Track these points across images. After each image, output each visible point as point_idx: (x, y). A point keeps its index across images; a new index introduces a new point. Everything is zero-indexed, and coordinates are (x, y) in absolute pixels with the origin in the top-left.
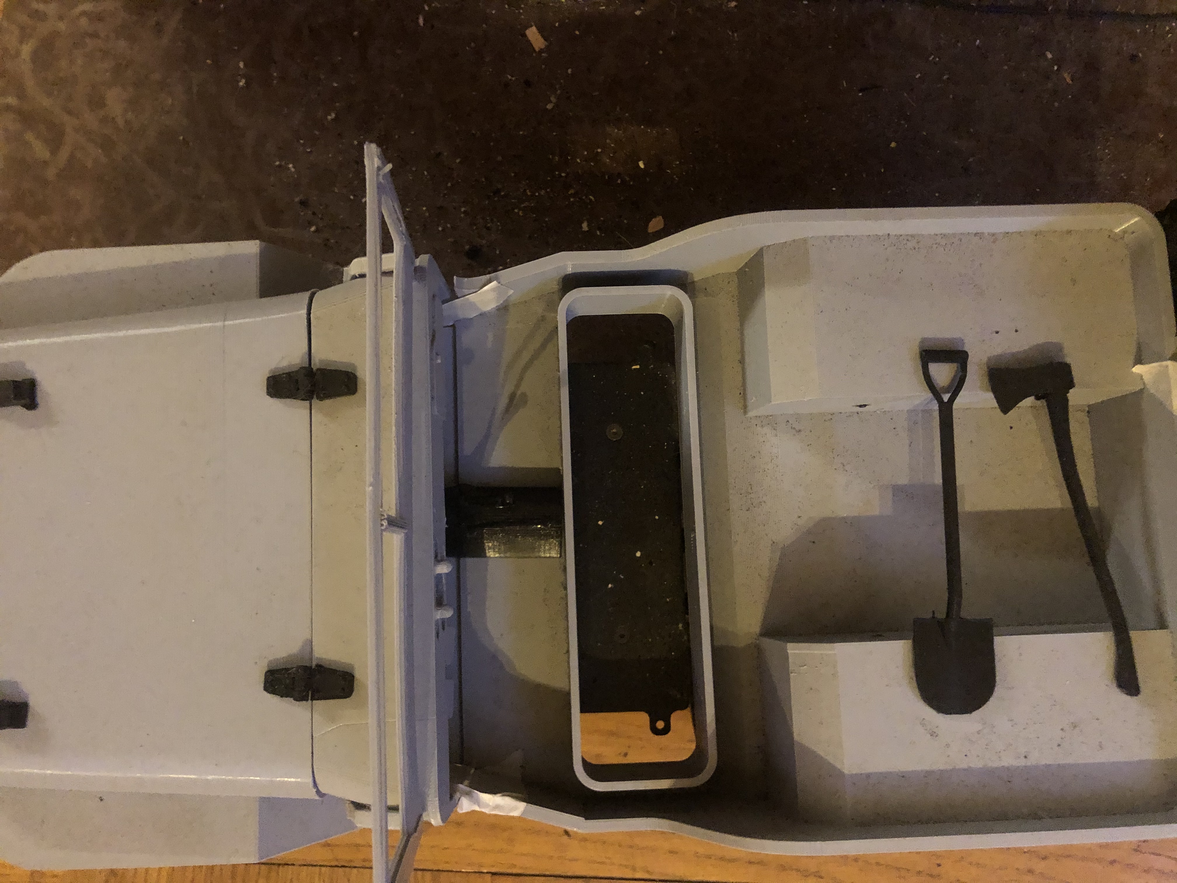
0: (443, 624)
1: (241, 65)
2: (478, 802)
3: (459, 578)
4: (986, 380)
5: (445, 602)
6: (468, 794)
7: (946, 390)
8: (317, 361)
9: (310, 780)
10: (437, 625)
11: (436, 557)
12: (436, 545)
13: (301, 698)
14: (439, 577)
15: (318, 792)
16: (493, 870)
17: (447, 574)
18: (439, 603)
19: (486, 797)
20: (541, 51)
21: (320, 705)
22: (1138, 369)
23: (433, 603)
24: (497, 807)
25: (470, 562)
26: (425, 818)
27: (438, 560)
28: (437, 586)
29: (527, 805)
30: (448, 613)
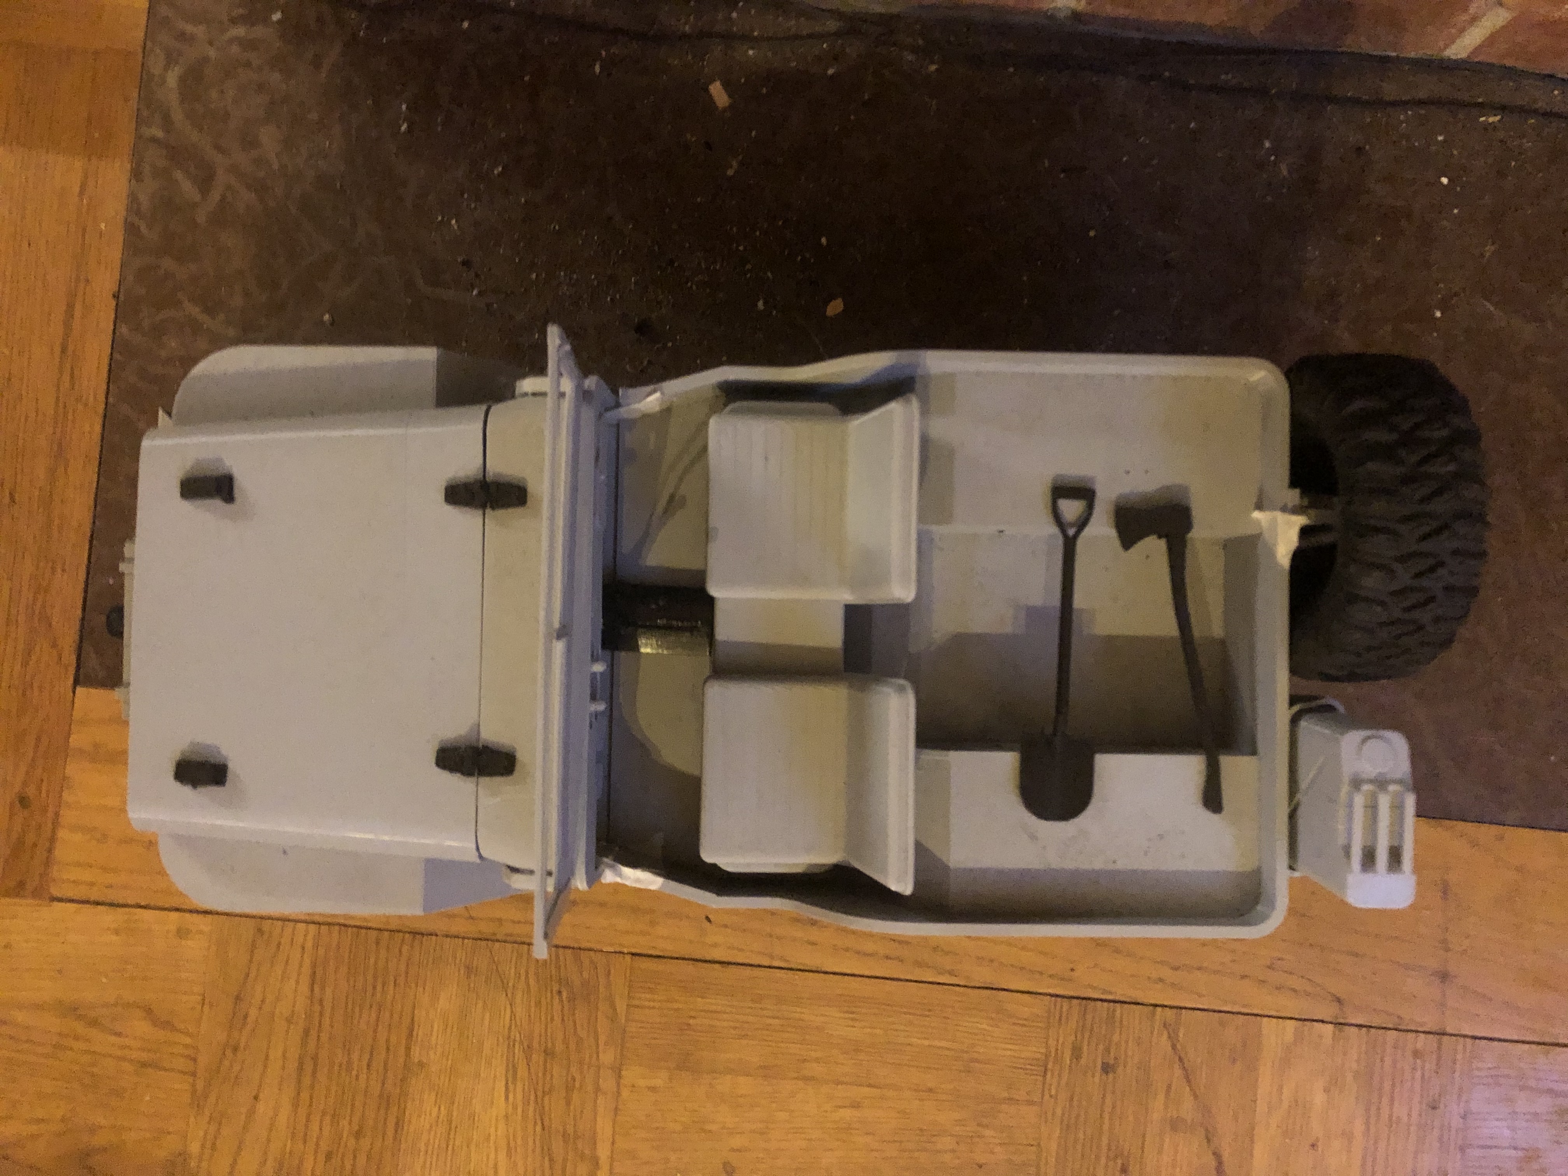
0: (596, 715)
1: (404, 107)
2: (620, 875)
3: (612, 676)
4: (1112, 515)
5: (598, 697)
6: (611, 867)
7: (1072, 525)
8: (491, 474)
9: (474, 846)
10: (591, 714)
11: (592, 656)
12: (592, 646)
13: (468, 773)
14: (594, 675)
15: (481, 857)
16: (634, 951)
17: (602, 674)
18: (593, 698)
19: (627, 871)
20: (725, 110)
21: (485, 780)
22: (1257, 515)
23: (588, 698)
24: (638, 880)
25: (623, 655)
26: (573, 882)
27: (594, 659)
28: (592, 683)
29: (664, 881)
30: (601, 707)
